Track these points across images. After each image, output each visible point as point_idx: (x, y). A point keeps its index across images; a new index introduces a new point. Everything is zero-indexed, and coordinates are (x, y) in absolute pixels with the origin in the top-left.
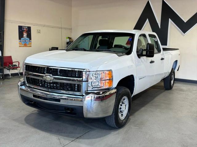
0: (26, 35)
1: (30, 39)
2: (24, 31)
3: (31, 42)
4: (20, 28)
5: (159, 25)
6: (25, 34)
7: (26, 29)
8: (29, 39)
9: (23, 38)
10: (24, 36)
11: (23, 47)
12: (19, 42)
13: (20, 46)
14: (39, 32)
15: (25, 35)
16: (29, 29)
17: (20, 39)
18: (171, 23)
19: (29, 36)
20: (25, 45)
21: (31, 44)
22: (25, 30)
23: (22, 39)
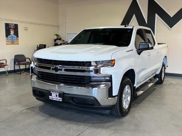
0: (13, 32)
1: (18, 37)
2: (11, 28)
3: (18, 39)
4: (7, 25)
6: (12, 31)
7: (13, 26)
8: (16, 37)
9: (10, 36)
10: (11, 33)
11: (10, 44)
12: (6, 39)
13: (7, 44)
14: (26, 29)
15: (12, 32)
16: (16, 26)
17: (7, 36)
19: (16, 33)
20: (13, 43)
21: (18, 42)
22: (11, 27)
23: (9, 36)
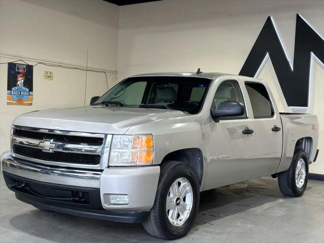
0: (23, 81)
1: (31, 89)
2: (19, 73)
3: (32, 95)
4: (12, 66)
5: (290, 63)
6: (20, 79)
7: (24, 69)
8: (27, 90)
9: (16, 88)
10: (18, 83)
11: (16, 104)
12: (8, 94)
13: (8, 104)
14: (49, 76)
15: (21, 81)
16: (29, 70)
17: (9, 88)
18: (315, 60)
19: (29, 84)
20: (20, 102)
21: (32, 101)
22: (20, 71)
23: (13, 89)
